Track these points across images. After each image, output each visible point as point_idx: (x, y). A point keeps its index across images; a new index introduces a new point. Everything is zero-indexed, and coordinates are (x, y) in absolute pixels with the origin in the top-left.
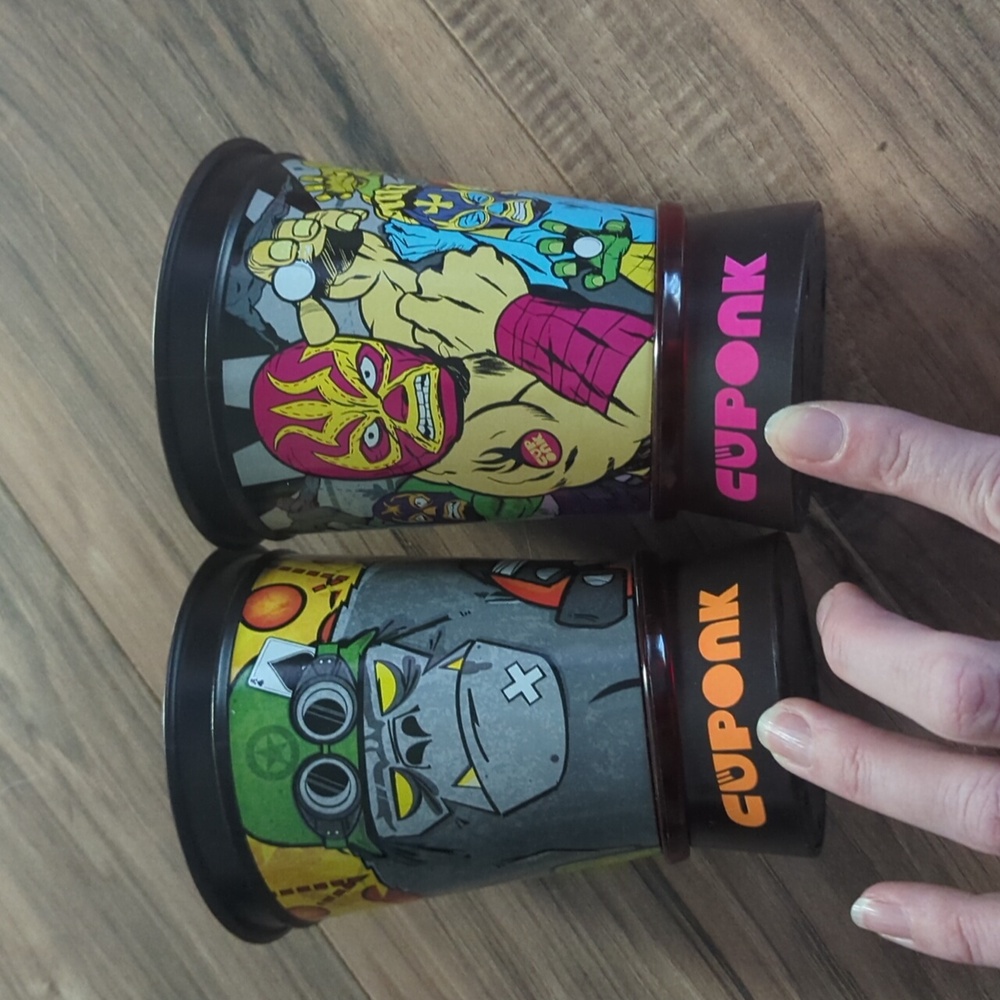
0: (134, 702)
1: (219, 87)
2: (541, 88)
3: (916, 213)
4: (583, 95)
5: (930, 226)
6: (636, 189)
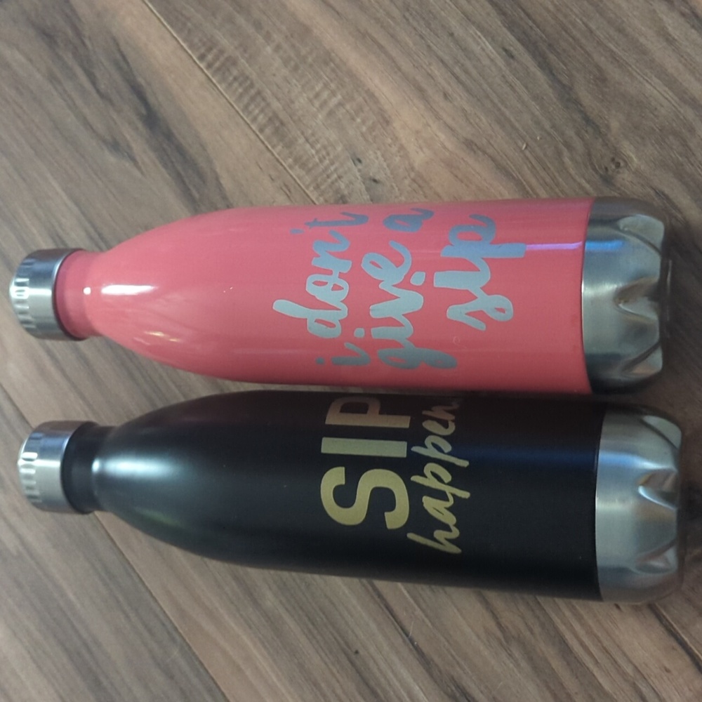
1: (79, 102)
2: (246, 90)
3: (437, 141)
4: (268, 93)
5: (445, 147)
6: (297, 140)
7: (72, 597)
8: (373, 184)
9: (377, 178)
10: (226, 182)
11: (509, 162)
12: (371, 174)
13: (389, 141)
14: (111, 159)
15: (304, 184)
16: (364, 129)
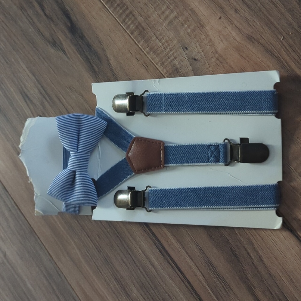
0: (10, 206)
1: (35, 20)
2: (124, 11)
3: (231, 36)
4: (135, 12)
5: (235, 40)
6: (151, 38)
7: (29, 285)
8: (195, 61)
9: (196, 58)
10: (113, 62)
11: (273, 47)
12: (193, 56)
13: (203, 37)
14: (52, 50)
15: (155, 62)
16: (189, 30)
